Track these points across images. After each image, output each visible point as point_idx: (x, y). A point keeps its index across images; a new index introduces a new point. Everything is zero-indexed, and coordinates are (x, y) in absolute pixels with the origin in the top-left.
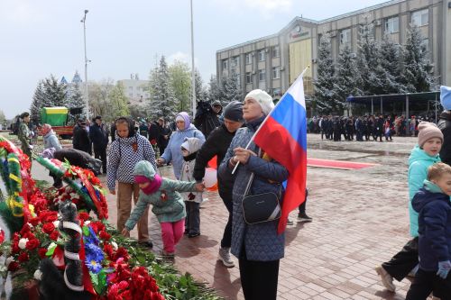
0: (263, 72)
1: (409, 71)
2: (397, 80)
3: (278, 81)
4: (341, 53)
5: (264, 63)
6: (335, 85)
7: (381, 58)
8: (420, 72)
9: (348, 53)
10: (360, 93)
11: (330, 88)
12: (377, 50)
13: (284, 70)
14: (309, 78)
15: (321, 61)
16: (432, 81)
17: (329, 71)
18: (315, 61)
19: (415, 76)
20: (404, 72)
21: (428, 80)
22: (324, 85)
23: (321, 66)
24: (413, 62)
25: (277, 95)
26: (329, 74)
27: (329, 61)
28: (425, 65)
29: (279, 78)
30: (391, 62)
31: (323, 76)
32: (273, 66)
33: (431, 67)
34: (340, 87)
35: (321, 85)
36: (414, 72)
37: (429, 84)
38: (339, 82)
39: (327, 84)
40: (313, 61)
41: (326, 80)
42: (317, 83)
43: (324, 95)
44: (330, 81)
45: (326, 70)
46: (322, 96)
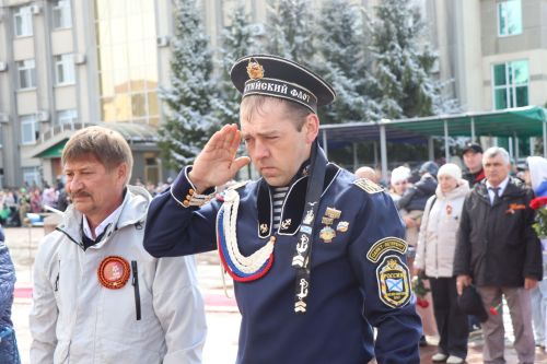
0: (29, 66)
1: (386, 70)
2: (360, 90)
3: (73, 90)
4: (228, 22)
5: (30, 42)
6: (215, 102)
7: (321, 37)
8: (409, 71)
9: (243, 24)
11: (203, 107)
12: (311, 17)
13: (85, 63)
14: (150, 84)
15: (178, 43)
16: (437, 91)
17: (200, 67)
18: (164, 43)
19: (398, 79)
20: (374, 70)
21: (427, 88)
22: (187, 101)
23: (179, 55)
24: (393, 47)
25: (68, 127)
26: (200, 74)
27: (198, 43)
28: (420, 53)
29: (73, 82)
30: (343, 46)
31: (185, 79)
32: (56, 52)
33: (433, 59)
34: (228, 106)
35: (181, 102)
36: (395, 71)
37: (430, 99)
38: (225, 95)
39: (195, 100)
40: (159, 41)
41: (193, 90)
42: (171, 96)
43: (188, 127)
44: (202, 93)
45: (193, 65)
46: (183, 129)
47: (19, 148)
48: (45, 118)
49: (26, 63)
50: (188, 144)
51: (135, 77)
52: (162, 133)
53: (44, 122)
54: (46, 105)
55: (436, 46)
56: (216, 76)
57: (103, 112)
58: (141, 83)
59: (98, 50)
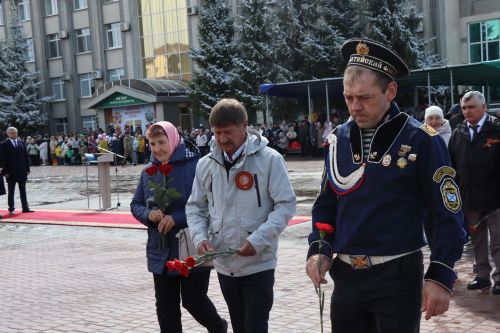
0: (85, 33)
1: (378, 30)
3: (120, 53)
5: (87, 13)
6: (236, 60)
7: (323, 4)
8: (397, 31)
10: (286, 75)
11: (227, 66)
13: (130, 30)
14: (182, 47)
15: (205, 11)
16: (421, 48)
17: (223, 31)
18: (193, 12)
19: (388, 38)
20: (368, 31)
21: (412, 45)
22: (212, 60)
23: (205, 22)
24: (384, 11)
25: (117, 83)
26: (223, 38)
27: (221, 11)
28: (407, 16)
29: (121, 46)
30: (342, 11)
31: (211, 42)
32: (107, 22)
33: (419, 20)
34: (246, 64)
35: (207, 61)
36: (386, 31)
37: (415, 54)
38: (244, 55)
39: (219, 59)
40: (189, 10)
41: (217, 50)
42: (200, 56)
43: (214, 81)
44: (225, 53)
45: (217, 30)
46: (210, 83)
47: (79, 100)
48: (99, 76)
49: (83, 31)
50: (214, 96)
51: (171, 42)
52: (193, 87)
53: (97, 79)
54: (99, 66)
55: (421, 10)
56: (237, 38)
57: (145, 70)
58: (176, 45)
59: (141, 19)
